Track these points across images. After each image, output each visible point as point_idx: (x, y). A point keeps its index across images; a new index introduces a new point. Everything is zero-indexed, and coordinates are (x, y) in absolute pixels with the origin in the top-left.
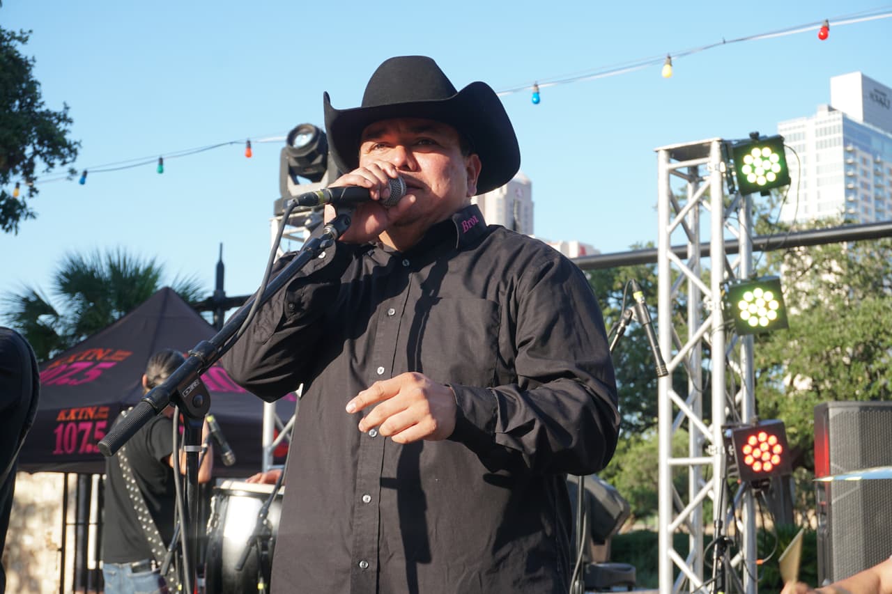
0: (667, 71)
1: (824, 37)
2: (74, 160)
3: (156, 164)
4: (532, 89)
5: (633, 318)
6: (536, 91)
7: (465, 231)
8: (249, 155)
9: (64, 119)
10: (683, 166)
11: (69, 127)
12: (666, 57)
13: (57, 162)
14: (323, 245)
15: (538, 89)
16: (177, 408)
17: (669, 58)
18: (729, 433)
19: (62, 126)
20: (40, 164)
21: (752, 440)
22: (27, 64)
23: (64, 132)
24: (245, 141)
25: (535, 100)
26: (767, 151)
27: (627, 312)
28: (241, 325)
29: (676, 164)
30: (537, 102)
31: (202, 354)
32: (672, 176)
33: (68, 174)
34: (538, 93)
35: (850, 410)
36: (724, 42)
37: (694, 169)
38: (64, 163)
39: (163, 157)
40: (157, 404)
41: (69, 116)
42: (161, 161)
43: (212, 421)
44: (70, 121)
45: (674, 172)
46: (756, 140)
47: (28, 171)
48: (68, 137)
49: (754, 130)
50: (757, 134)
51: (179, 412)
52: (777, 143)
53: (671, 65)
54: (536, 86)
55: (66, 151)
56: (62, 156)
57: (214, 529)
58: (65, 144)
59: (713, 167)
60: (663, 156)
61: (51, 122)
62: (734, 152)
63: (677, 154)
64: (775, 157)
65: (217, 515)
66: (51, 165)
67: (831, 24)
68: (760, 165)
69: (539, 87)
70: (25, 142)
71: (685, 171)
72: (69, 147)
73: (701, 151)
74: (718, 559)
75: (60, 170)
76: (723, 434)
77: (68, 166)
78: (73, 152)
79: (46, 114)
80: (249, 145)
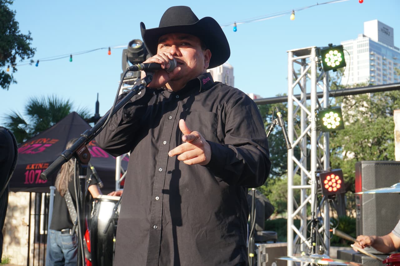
0: (292, 17)
1: (361, 2)
2: (33, 56)
3: (69, 58)
4: (234, 25)
5: (277, 123)
6: (235, 26)
7: (204, 83)
8: (110, 54)
9: (29, 38)
10: (299, 58)
11: (31, 42)
12: (292, 11)
13: (26, 57)
14: (140, 88)
15: (236, 25)
16: (76, 159)
17: (294, 11)
18: (318, 175)
19: (28, 41)
20: (18, 58)
21: (328, 178)
22: (12, 13)
23: (29, 44)
24: (108, 48)
25: (235, 30)
26: (336, 52)
27: (274, 121)
28: (104, 123)
29: (296, 58)
30: (236, 31)
31: (87, 135)
32: (295, 63)
33: (30, 62)
34: (236, 27)
35: (371, 165)
36: (318, 4)
37: (304, 60)
38: (29, 58)
39: (72, 55)
40: (67, 157)
41: (31, 37)
42: (71, 56)
43: (93, 169)
44: (32, 39)
45: (295, 61)
46: (331, 47)
47: (13, 60)
48: (31, 46)
49: (330, 43)
50: (332, 44)
51: (77, 161)
52: (340, 49)
53: (294, 14)
54: (235, 23)
55: (30, 52)
56: (28, 55)
57: (94, 216)
58: (29, 49)
59: (312, 59)
60: (290, 54)
61: (23, 39)
62: (321, 52)
63: (297, 53)
64: (340, 55)
65: (95, 209)
66: (23, 58)
68: (332, 58)
69: (237, 24)
70: (12, 48)
71: (300, 61)
72: (31, 50)
73: (307, 52)
74: (313, 229)
75: (27, 60)
76: (316, 175)
77: (30, 59)
78: (33, 53)
79: (22, 36)
80: (110, 49)
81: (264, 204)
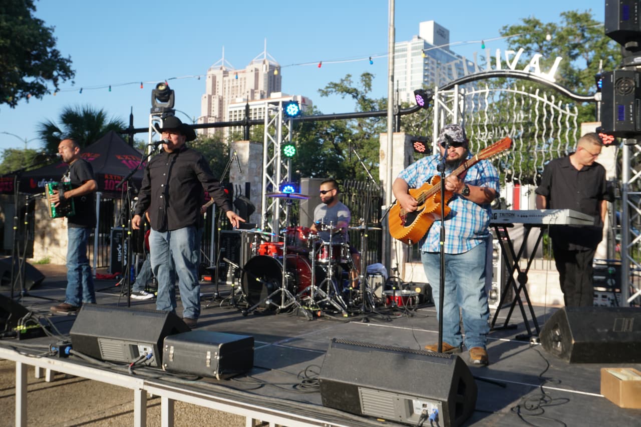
0: (276, 72)
1: (320, 67)
2: (74, 78)
3: (108, 88)
8: (142, 87)
9: (69, 61)
11: (71, 64)
13: (67, 78)
17: (277, 68)
19: (68, 64)
20: (60, 80)
22: (54, 39)
23: (69, 66)
25: (236, 77)
26: (294, 105)
33: (71, 83)
37: (276, 108)
38: (70, 78)
41: (71, 59)
42: (110, 87)
44: (71, 62)
46: (291, 102)
47: (55, 81)
49: (291, 99)
55: (70, 74)
56: (69, 76)
58: (71, 72)
59: (280, 107)
60: (267, 104)
61: (64, 62)
62: (285, 105)
64: (296, 107)
66: (65, 80)
67: (323, 63)
68: (292, 109)
69: (238, 73)
70: (55, 69)
73: (277, 103)
75: (69, 82)
77: (71, 80)
78: (73, 74)
79: (62, 59)
80: (142, 84)
81: (246, 204)
